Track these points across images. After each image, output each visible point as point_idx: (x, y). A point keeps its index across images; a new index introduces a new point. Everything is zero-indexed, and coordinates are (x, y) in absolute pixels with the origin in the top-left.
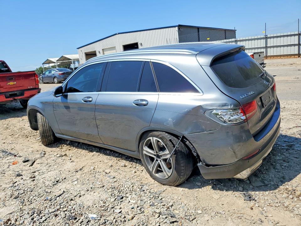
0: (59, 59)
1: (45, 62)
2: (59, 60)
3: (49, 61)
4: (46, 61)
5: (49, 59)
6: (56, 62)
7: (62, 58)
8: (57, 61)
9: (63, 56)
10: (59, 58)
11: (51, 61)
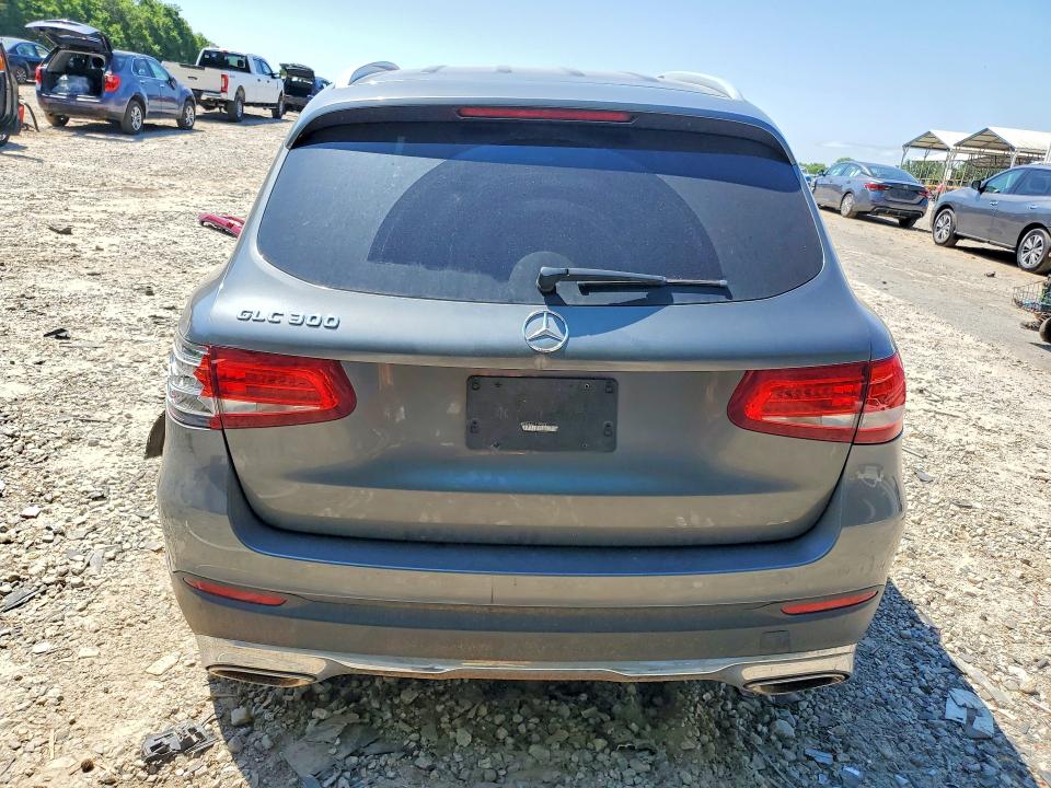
0: (970, 139)
1: (916, 140)
2: (968, 143)
3: (933, 140)
4: (920, 137)
5: (933, 131)
6: (952, 147)
7: (979, 138)
8: (959, 144)
9: (987, 130)
10: (969, 135)
11: (939, 142)
